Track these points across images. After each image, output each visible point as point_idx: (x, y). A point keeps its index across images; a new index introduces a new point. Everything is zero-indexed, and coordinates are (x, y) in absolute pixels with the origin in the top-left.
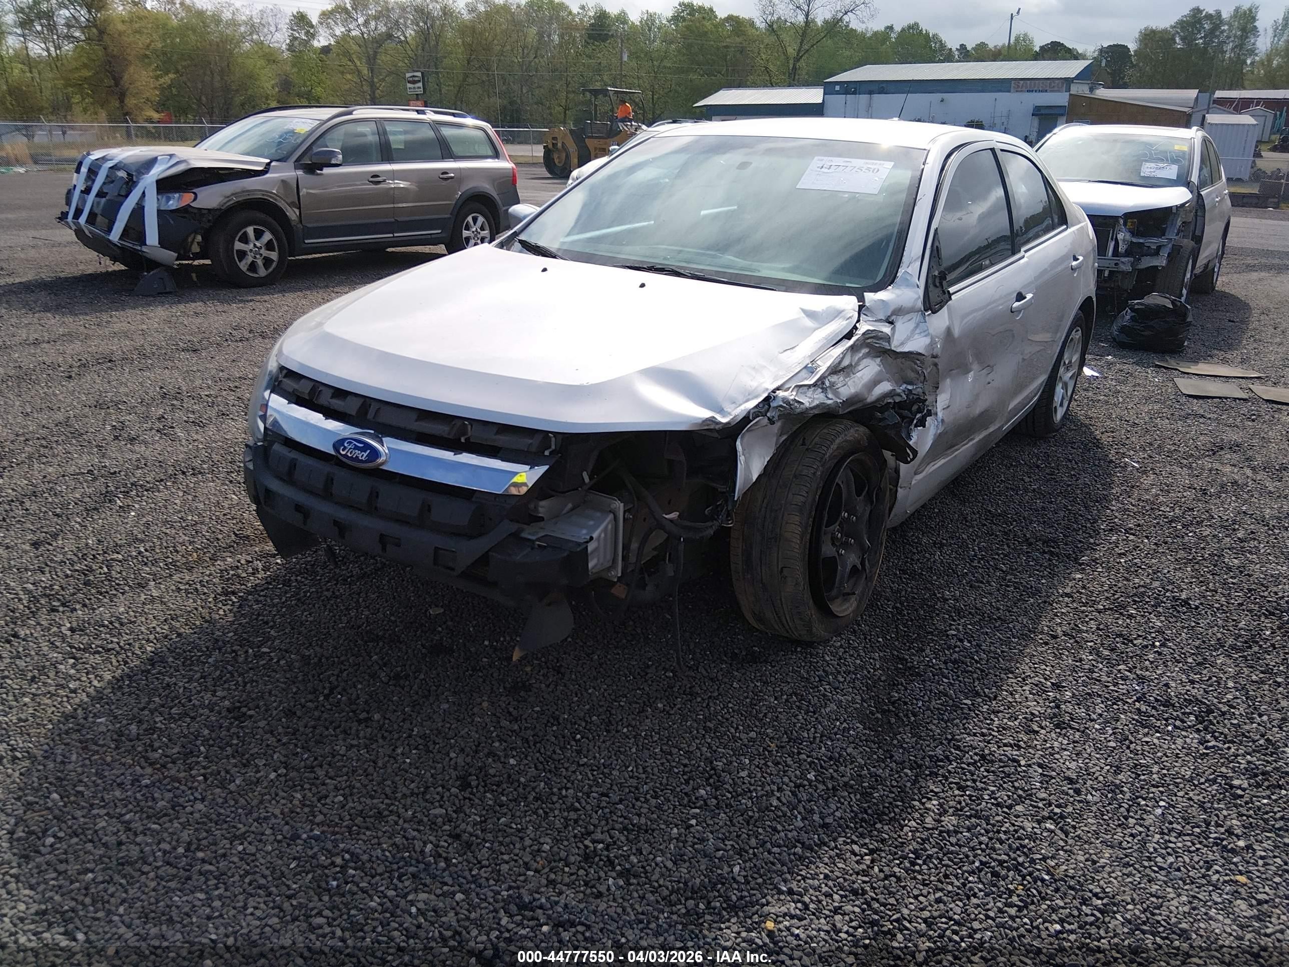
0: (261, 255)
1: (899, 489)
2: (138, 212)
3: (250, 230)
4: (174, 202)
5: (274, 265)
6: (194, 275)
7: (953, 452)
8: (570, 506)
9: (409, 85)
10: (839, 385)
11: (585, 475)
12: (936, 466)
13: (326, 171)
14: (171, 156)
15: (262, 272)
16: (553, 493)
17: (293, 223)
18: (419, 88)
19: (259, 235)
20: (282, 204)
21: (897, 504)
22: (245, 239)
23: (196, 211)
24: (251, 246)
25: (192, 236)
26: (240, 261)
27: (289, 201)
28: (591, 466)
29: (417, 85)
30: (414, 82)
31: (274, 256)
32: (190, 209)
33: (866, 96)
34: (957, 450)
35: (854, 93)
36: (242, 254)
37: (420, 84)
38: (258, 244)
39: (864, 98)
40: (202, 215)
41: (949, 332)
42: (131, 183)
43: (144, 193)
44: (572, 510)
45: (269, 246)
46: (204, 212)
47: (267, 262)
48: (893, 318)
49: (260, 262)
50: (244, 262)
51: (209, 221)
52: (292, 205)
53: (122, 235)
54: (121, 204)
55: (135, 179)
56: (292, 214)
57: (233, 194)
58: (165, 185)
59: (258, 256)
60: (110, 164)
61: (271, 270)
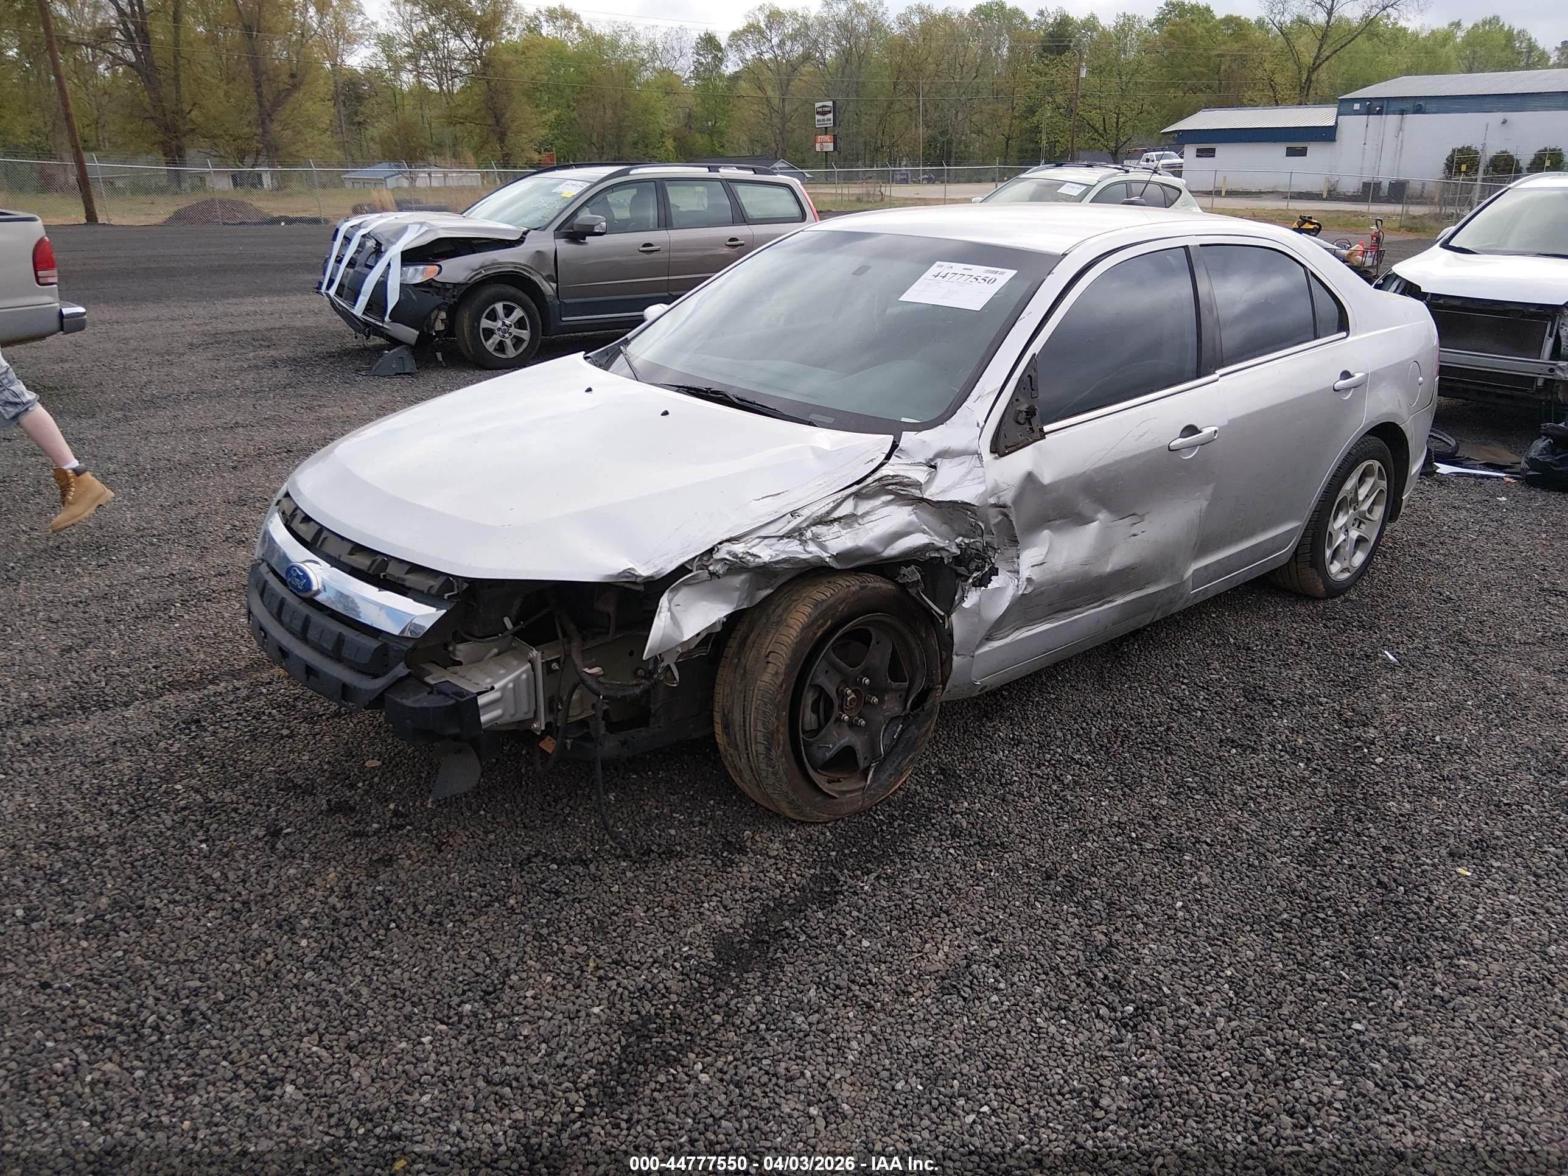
0: (510, 334)
1: (955, 657)
2: (381, 287)
3: (499, 307)
4: (419, 274)
5: (525, 345)
6: (439, 355)
7: (1071, 616)
8: (495, 651)
9: (818, 117)
10: (828, 537)
11: (507, 620)
12: (1030, 633)
13: (588, 239)
14: (422, 224)
15: (511, 353)
16: (469, 638)
17: (548, 299)
18: (829, 120)
19: (509, 312)
20: (536, 278)
21: (952, 674)
22: (492, 316)
23: (439, 285)
24: (500, 324)
25: (436, 312)
26: (487, 340)
27: (545, 274)
28: (514, 611)
29: (826, 117)
30: (824, 113)
31: (525, 334)
32: (434, 284)
33: (1397, 117)
34: (1079, 613)
35: (1380, 113)
36: (489, 333)
37: (831, 116)
38: (507, 322)
39: (1392, 120)
40: (447, 290)
41: (1030, 477)
42: (378, 252)
43: (389, 265)
44: (499, 654)
45: (520, 324)
46: (448, 286)
47: (518, 341)
48: (938, 461)
49: (509, 342)
50: (491, 341)
51: (454, 297)
52: (549, 279)
53: (366, 309)
54: (366, 276)
55: (383, 249)
56: (548, 288)
57: (481, 267)
58: (410, 257)
59: (507, 335)
60: (363, 232)
61: (521, 350)
